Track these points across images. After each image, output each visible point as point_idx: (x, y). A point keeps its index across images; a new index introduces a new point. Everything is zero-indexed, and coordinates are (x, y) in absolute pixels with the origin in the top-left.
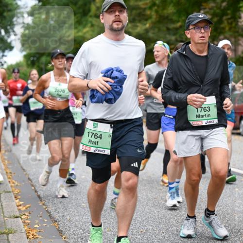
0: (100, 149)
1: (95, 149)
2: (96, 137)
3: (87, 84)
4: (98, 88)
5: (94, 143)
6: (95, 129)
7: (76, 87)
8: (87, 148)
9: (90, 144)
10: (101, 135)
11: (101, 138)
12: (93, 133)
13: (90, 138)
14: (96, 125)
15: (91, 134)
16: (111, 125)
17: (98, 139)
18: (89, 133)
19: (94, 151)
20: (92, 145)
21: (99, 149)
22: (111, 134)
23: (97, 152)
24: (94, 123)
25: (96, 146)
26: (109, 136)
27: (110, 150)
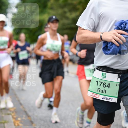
0: (108, 97)
1: (103, 97)
2: (104, 86)
3: (101, 37)
4: (113, 41)
5: (102, 91)
6: (104, 79)
7: (87, 39)
8: (96, 96)
9: (99, 92)
10: (109, 84)
11: (109, 87)
12: (102, 83)
13: (98, 86)
14: (104, 75)
15: (99, 83)
16: (119, 75)
17: (107, 88)
18: (97, 82)
19: (103, 99)
20: (100, 93)
21: (106, 97)
22: (119, 84)
23: (105, 100)
24: (102, 73)
25: (104, 94)
26: (117, 85)
27: (117, 98)
